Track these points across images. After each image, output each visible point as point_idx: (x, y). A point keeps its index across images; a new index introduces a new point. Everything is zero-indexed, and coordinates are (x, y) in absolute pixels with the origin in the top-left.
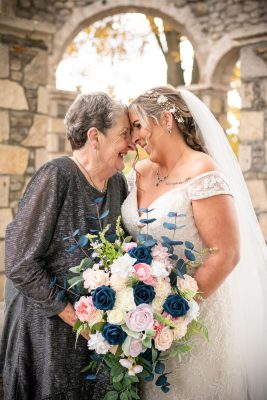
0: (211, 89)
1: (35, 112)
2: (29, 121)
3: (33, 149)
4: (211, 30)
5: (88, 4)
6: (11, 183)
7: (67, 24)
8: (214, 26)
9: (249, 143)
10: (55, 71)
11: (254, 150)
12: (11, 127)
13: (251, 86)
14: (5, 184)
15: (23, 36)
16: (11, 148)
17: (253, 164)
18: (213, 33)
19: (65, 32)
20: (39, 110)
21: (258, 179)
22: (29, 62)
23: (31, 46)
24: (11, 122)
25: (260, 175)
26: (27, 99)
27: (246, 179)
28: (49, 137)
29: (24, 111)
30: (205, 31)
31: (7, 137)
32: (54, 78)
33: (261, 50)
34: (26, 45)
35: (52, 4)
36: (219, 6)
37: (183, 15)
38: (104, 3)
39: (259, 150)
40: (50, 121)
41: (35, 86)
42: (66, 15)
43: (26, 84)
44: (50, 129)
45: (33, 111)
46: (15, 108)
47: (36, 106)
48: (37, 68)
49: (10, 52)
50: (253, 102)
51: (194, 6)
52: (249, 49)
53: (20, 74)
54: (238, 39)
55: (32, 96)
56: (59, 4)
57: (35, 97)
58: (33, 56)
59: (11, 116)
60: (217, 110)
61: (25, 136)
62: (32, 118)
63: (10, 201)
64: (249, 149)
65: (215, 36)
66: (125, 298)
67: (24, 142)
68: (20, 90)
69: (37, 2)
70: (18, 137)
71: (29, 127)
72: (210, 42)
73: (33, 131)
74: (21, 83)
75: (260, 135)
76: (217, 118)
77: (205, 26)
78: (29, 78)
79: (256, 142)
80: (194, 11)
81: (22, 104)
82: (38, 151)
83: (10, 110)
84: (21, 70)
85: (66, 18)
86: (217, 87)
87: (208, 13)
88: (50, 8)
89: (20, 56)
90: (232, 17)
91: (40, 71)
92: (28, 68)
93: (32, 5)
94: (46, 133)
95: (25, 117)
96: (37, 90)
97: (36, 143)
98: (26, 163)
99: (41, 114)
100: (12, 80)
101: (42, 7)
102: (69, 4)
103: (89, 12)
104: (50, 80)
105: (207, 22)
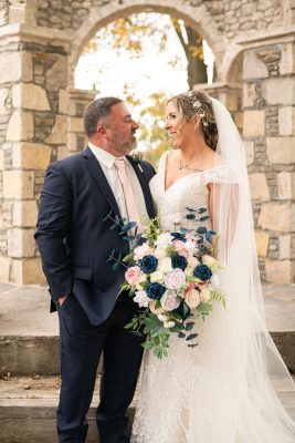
0: (226, 87)
1: (57, 112)
2: (51, 121)
3: (55, 146)
4: (227, 28)
5: (105, 3)
6: (36, 177)
7: (84, 24)
8: (230, 24)
9: (252, 140)
10: (73, 71)
11: (257, 145)
12: (35, 126)
13: (253, 86)
14: (30, 178)
15: (44, 43)
16: (35, 145)
17: (255, 159)
18: (229, 31)
19: (83, 32)
20: (60, 111)
21: (260, 172)
22: (50, 67)
23: (52, 52)
24: (35, 122)
25: (262, 169)
26: (49, 100)
27: (249, 173)
28: (69, 135)
29: (47, 111)
30: (221, 29)
31: (31, 136)
32: (72, 78)
33: (262, 54)
34: (47, 52)
35: (70, 5)
36: (234, 4)
37: (199, 14)
38: (121, 2)
39: (261, 145)
40: (69, 119)
41: (56, 89)
42: (83, 15)
43: (48, 87)
44: (69, 129)
45: (54, 111)
46: (38, 109)
47: (57, 107)
48: (58, 72)
49: (33, 58)
50: (255, 102)
51: (209, 4)
52: (252, 53)
53: (43, 78)
54: (241, 44)
55: (53, 98)
56: (76, 4)
57: (57, 99)
58: (54, 62)
59: (35, 116)
60: (234, 108)
61: (48, 134)
62: (54, 119)
63: (35, 193)
64: (252, 144)
65: (230, 34)
66: (165, 264)
67: (47, 140)
68: (43, 93)
69: (54, 3)
70: (42, 136)
71: (51, 127)
72: (226, 40)
73: (55, 129)
74: (43, 86)
75: (262, 131)
76: (233, 117)
77: (221, 24)
78: (51, 81)
79: (258, 138)
80: (209, 9)
81: (45, 106)
82: (60, 148)
83: (34, 111)
84: (43, 75)
85: (83, 18)
86: (232, 85)
87: (223, 12)
88: (67, 9)
89: (43, 61)
90: (246, 16)
91: (60, 75)
92: (49, 72)
93: (50, 6)
94: (67, 132)
95: (47, 117)
96: (58, 92)
97: (58, 141)
98: (49, 159)
99: (62, 114)
100: (36, 84)
101: (60, 7)
102: (86, 4)
103: (106, 12)
104: (69, 81)
105: (223, 20)
